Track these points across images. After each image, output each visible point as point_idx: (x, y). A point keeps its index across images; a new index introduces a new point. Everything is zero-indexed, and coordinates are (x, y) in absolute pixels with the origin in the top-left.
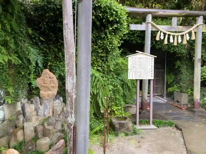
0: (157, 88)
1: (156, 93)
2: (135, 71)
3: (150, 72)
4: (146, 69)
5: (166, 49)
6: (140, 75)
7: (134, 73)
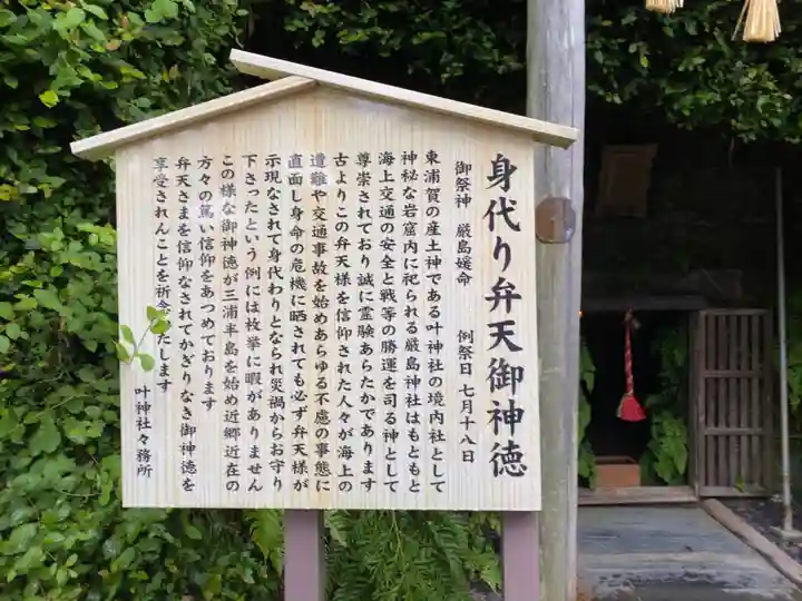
0: (722, 442)
1: (717, 483)
2: (220, 374)
3: (484, 400)
4: (401, 338)
5: (777, 122)
6: (310, 442)
7: (220, 408)
